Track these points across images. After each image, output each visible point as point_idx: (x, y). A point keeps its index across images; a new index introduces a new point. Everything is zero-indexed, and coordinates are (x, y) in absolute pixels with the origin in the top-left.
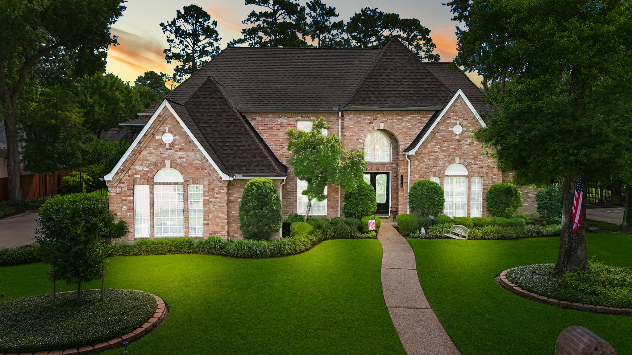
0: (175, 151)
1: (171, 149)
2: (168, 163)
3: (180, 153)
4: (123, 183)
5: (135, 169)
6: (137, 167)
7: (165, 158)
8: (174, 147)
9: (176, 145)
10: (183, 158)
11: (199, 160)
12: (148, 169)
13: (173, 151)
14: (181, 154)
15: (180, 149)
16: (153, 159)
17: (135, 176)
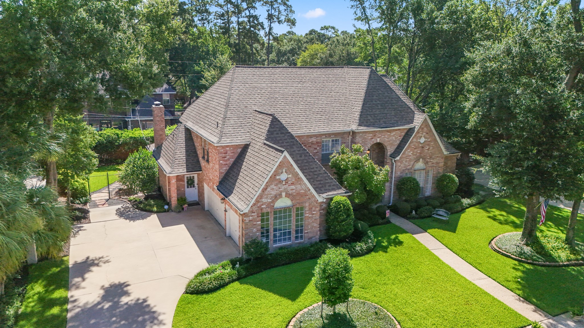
0: (289, 186)
1: (286, 184)
2: (284, 194)
3: (291, 187)
4: (254, 213)
5: (263, 201)
6: (264, 200)
7: (282, 191)
8: (287, 182)
9: (289, 181)
10: (293, 190)
11: (303, 190)
12: (271, 201)
13: (287, 185)
14: (293, 187)
15: (291, 183)
16: (274, 193)
17: (262, 206)
